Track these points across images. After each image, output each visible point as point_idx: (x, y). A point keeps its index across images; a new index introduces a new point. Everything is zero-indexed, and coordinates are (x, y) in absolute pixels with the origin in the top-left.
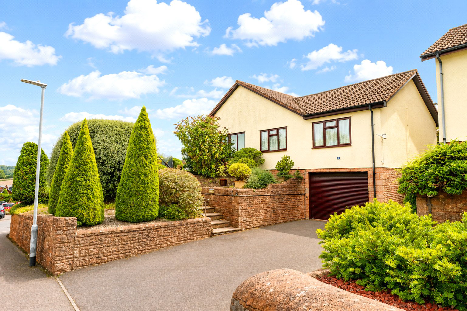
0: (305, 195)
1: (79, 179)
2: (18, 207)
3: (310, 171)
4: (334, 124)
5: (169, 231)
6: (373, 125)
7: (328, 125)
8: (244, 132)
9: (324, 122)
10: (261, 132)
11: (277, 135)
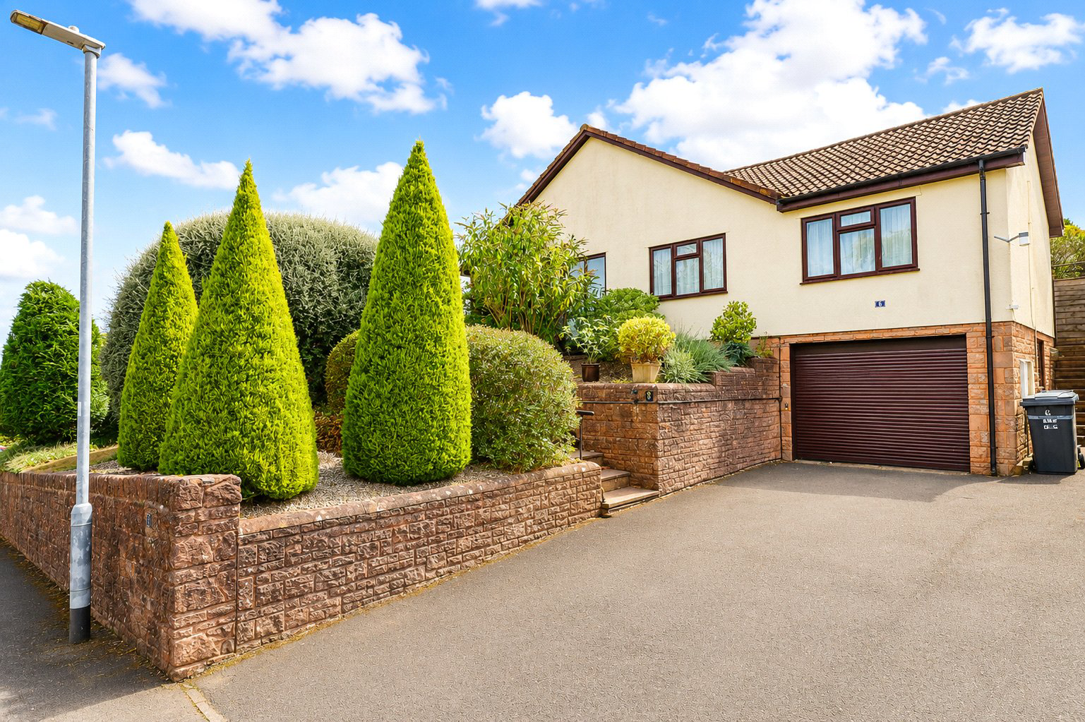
0: (779, 399)
1: (239, 348)
2: (20, 451)
3: (794, 341)
4: (866, 218)
5: (503, 507)
6: (984, 213)
7: (846, 222)
8: (605, 253)
9: (836, 217)
10: (652, 249)
11: (699, 255)
